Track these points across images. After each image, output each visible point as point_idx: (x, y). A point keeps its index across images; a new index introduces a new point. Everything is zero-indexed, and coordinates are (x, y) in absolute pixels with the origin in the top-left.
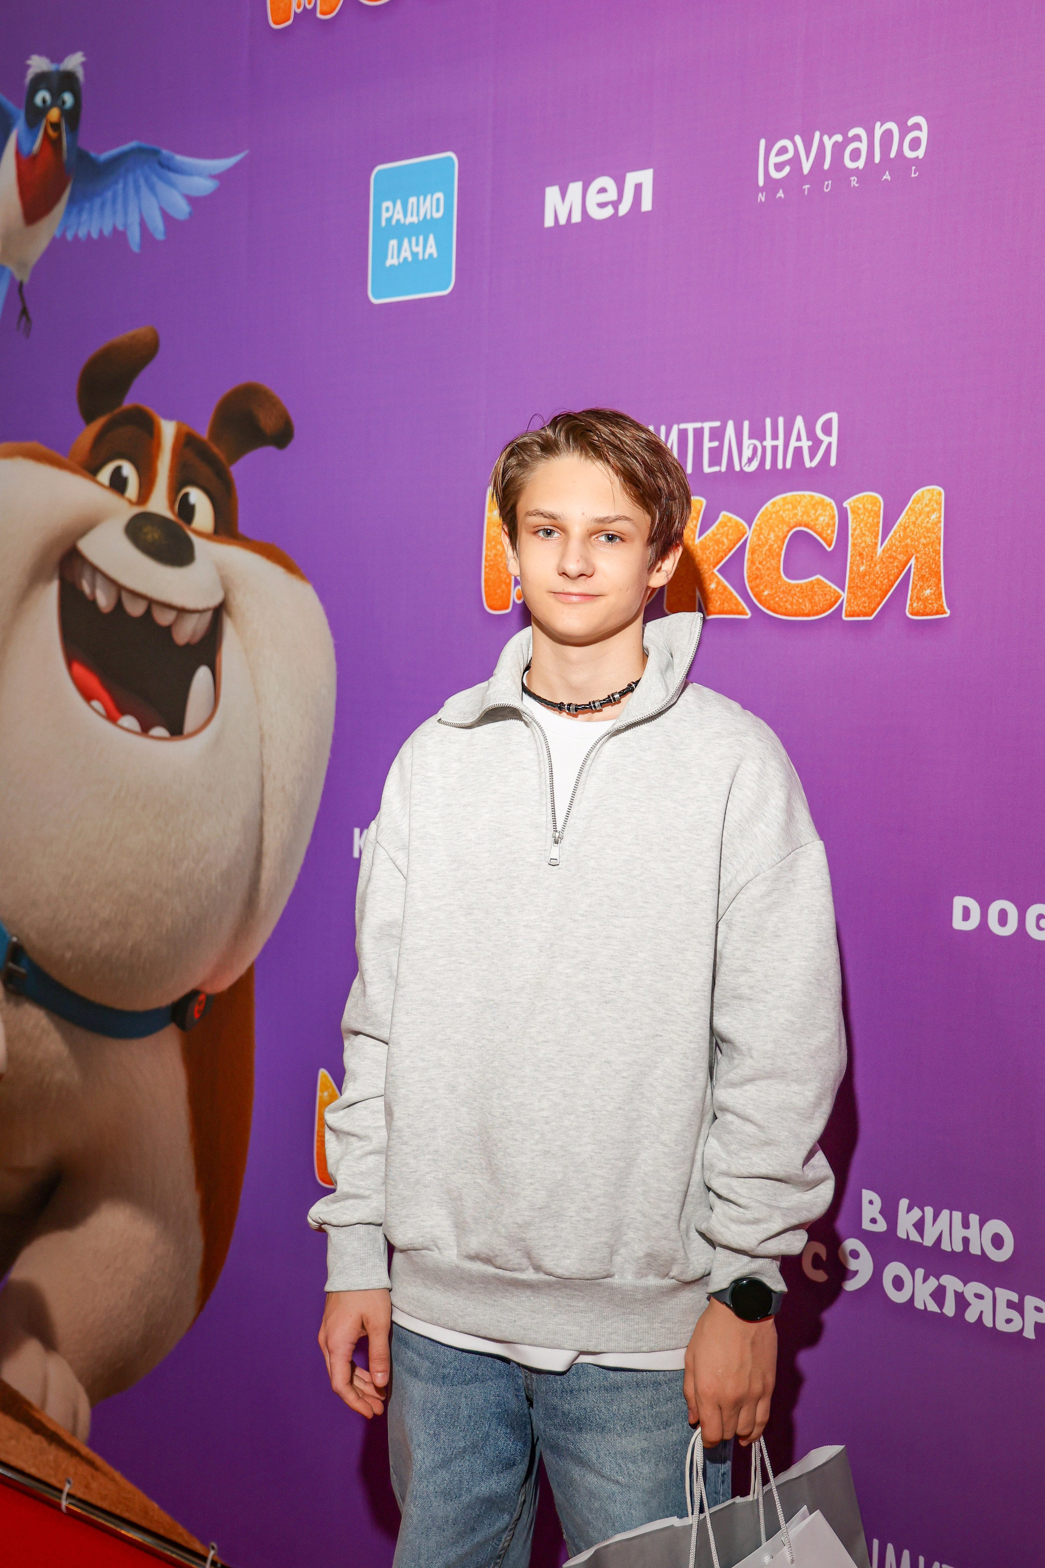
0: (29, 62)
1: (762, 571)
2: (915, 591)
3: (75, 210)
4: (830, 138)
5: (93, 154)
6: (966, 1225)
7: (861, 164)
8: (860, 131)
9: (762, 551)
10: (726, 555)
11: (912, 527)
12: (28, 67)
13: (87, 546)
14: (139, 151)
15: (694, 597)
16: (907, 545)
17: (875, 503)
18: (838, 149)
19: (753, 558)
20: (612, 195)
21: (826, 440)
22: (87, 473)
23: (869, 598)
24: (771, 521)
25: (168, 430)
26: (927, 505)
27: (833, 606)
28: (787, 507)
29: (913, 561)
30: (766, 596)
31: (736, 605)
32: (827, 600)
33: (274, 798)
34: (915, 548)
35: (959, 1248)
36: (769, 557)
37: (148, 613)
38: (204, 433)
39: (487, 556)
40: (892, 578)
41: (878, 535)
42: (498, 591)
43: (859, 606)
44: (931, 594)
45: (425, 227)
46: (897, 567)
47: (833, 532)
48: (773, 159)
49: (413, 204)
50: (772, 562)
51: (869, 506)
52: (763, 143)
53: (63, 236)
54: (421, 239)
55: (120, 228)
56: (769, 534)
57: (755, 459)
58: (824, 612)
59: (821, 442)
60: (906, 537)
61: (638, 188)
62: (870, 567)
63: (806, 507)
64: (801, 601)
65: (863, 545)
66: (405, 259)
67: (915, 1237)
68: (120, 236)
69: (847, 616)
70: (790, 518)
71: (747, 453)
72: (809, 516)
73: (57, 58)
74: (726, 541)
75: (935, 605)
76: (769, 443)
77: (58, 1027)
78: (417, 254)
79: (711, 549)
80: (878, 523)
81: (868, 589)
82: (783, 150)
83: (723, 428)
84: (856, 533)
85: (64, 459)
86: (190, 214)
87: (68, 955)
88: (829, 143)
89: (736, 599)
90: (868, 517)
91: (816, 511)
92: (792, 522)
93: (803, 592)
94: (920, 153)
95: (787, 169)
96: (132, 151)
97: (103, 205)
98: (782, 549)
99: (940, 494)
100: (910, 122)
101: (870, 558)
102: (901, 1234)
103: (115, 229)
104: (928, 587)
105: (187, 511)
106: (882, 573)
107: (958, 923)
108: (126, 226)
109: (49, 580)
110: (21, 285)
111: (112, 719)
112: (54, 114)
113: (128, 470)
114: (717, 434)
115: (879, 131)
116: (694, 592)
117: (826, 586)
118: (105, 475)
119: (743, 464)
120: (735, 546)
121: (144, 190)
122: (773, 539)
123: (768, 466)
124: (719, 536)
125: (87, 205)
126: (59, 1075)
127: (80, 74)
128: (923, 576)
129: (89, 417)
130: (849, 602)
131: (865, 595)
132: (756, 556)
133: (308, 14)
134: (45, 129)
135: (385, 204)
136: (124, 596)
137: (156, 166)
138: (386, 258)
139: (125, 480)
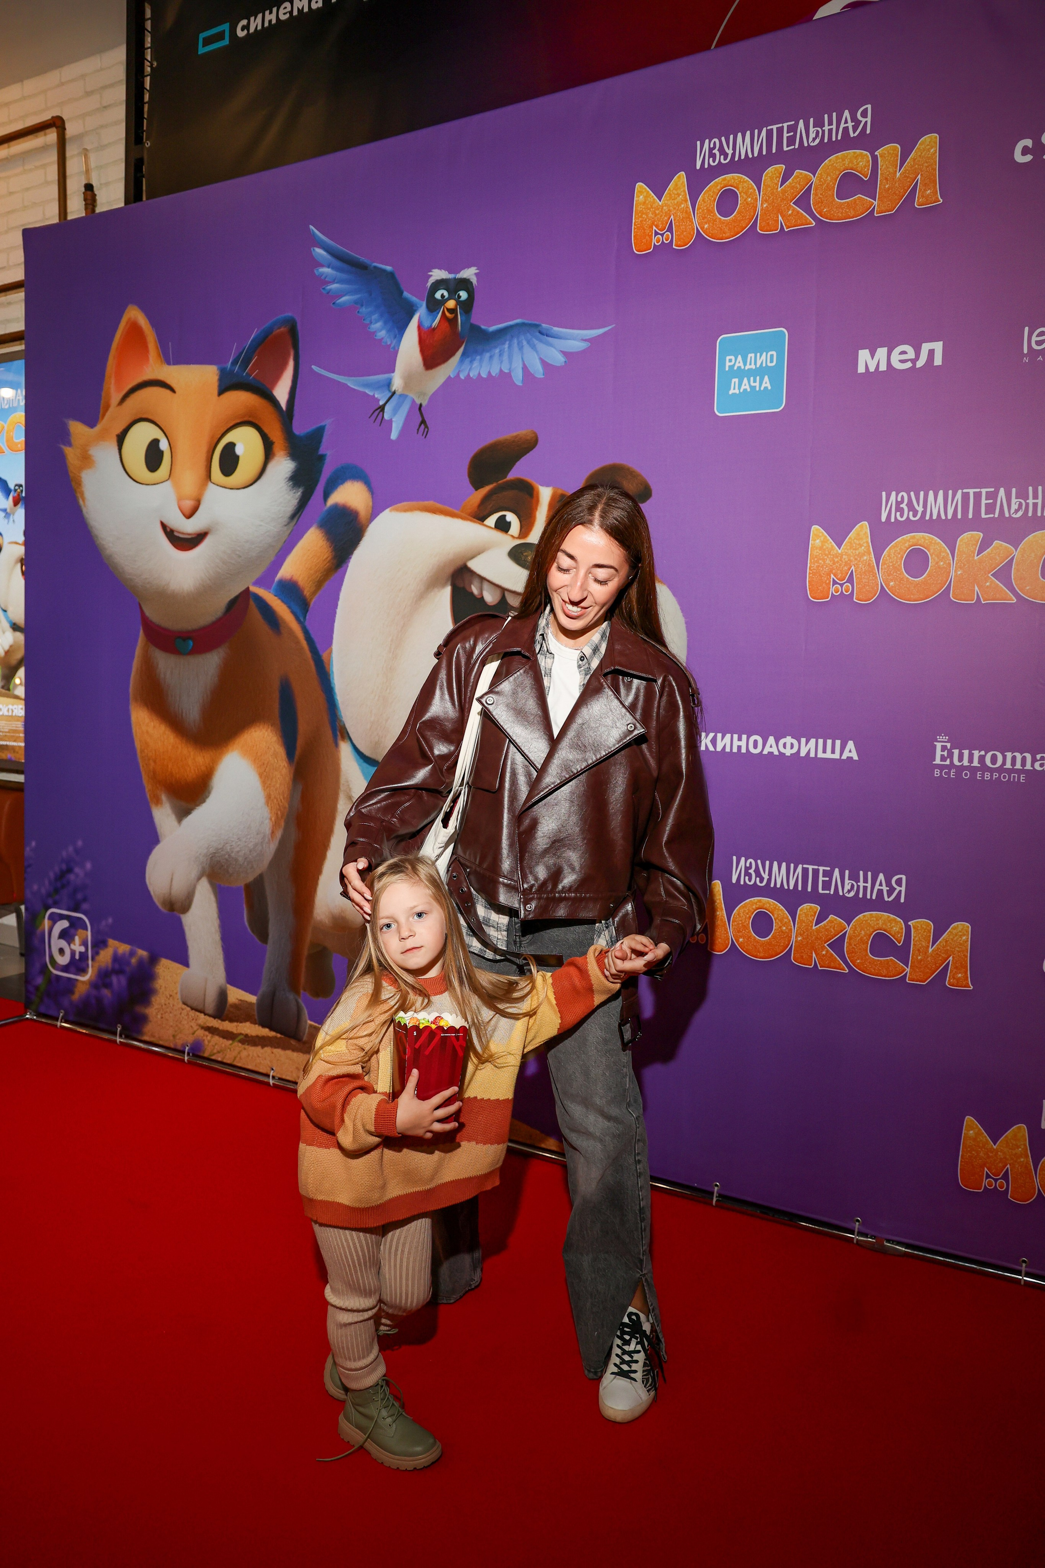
0: (430, 273)
1: (1025, 575)
3: (468, 360)
5: (483, 327)
9: (1026, 564)
10: (998, 566)
12: (431, 275)
13: (473, 565)
14: (523, 324)
15: (974, 590)
19: (1019, 567)
22: (475, 520)
24: (1032, 547)
25: (545, 494)
28: (1043, 538)
30: (1028, 589)
31: (1005, 595)
36: (1030, 567)
39: (810, 566)
42: (820, 588)
45: (760, 372)
48: (1034, 338)
49: (751, 357)
50: (1033, 570)
52: (1027, 329)
53: (458, 375)
54: (758, 378)
55: (506, 371)
56: (1030, 555)
57: (1021, 510)
61: (931, 352)
66: (746, 390)
68: (505, 377)
71: (1014, 507)
74: (998, 558)
76: (1031, 501)
78: (755, 387)
79: (987, 562)
83: (996, 492)
85: (456, 511)
89: (1005, 592)
96: (517, 325)
97: (491, 357)
98: (1040, 563)
103: (501, 371)
108: (511, 370)
109: (444, 586)
110: (421, 405)
112: (451, 304)
113: (511, 517)
114: (992, 496)
116: (974, 587)
118: (492, 520)
119: (1011, 513)
120: (1005, 561)
121: (527, 348)
122: (1033, 557)
123: (1030, 514)
124: (993, 555)
125: (478, 357)
127: (474, 280)
129: (477, 485)
132: (1021, 566)
133: (666, 247)
134: (443, 311)
135: (728, 358)
136: (506, 594)
137: (538, 334)
138: (730, 389)
139: (509, 525)
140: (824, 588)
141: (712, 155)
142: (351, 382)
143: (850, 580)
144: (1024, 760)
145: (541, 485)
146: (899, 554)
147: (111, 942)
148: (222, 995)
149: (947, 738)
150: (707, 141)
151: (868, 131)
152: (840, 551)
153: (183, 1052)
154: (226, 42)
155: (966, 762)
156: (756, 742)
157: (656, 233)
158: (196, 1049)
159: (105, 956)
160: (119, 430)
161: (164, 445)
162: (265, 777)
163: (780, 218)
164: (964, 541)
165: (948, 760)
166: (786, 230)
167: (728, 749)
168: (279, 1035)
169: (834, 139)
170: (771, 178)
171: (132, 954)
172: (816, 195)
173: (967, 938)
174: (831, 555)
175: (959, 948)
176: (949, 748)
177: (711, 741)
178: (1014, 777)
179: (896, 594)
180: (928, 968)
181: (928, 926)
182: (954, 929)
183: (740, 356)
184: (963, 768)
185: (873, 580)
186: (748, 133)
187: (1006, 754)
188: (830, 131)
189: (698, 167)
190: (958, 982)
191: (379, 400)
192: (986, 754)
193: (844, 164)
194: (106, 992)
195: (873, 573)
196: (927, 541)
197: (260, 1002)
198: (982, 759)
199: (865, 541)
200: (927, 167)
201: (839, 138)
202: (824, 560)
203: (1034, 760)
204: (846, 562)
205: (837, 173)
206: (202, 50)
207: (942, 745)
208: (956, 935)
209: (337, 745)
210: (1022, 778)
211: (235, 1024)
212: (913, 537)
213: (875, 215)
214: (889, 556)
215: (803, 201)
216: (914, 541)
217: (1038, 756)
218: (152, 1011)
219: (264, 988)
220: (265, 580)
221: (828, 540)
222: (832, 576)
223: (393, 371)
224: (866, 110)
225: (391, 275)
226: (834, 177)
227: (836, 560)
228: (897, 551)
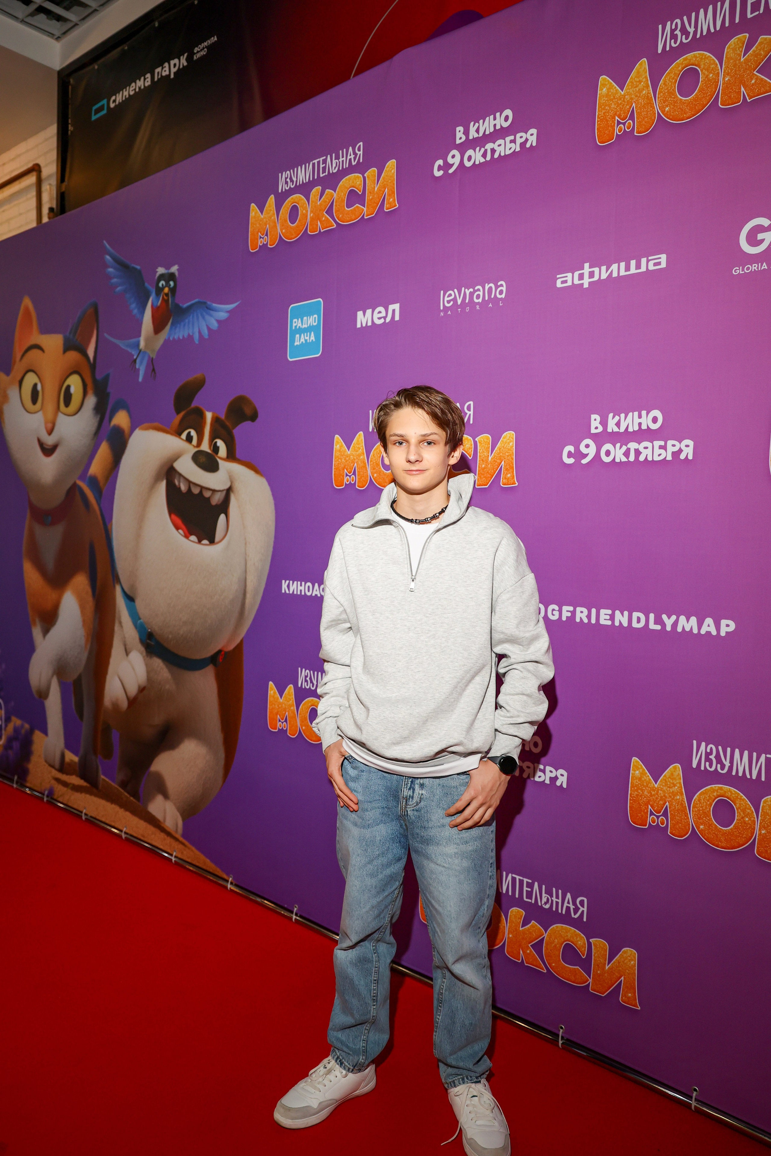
0: (157, 270)
2: (504, 475)
3: (174, 328)
4: (468, 290)
5: (181, 305)
7: (480, 300)
8: (479, 287)
11: (502, 448)
12: (157, 272)
13: (177, 465)
14: (199, 303)
16: (501, 456)
17: (488, 439)
18: (471, 294)
20: (383, 314)
21: (468, 413)
22: (177, 435)
23: (486, 478)
25: (209, 416)
26: (508, 439)
29: (503, 463)
33: (251, 570)
34: (504, 457)
37: (201, 492)
38: (223, 417)
39: (335, 464)
40: (495, 470)
41: (489, 452)
42: (339, 479)
43: (482, 482)
44: (510, 476)
45: (309, 329)
46: (497, 465)
47: (471, 451)
48: (446, 299)
49: (305, 320)
51: (486, 440)
52: (442, 292)
53: (169, 338)
54: (308, 334)
55: (191, 334)
59: (467, 414)
60: (500, 452)
61: (394, 311)
65: (484, 456)
66: (302, 342)
68: (191, 337)
69: (477, 486)
73: (168, 268)
75: (512, 481)
77: (167, 666)
78: (307, 340)
80: (489, 447)
81: (486, 475)
82: (450, 295)
84: (481, 451)
85: (168, 430)
86: (218, 327)
87: (170, 636)
88: (468, 292)
90: (485, 444)
91: (465, 443)
94: (503, 296)
95: (452, 303)
96: (196, 303)
97: (184, 325)
99: (513, 434)
100: (499, 284)
101: (486, 462)
103: (189, 335)
104: (509, 473)
105: (216, 449)
106: (491, 467)
108: (193, 333)
109: (162, 480)
110: (152, 358)
111: (187, 537)
112: (166, 290)
113: (193, 433)
115: (487, 287)
118: (184, 436)
121: (201, 318)
125: (178, 325)
126: (167, 687)
127: (177, 274)
128: (507, 469)
129: (178, 412)
130: (478, 480)
133: (265, 246)
134: (163, 296)
135: (294, 320)
136: (192, 485)
137: (205, 308)
138: (295, 342)
139: (192, 437)
140: (341, 479)
141: (286, 183)
142: (122, 344)
143: (354, 473)
145: (208, 411)
146: (379, 454)
147: (14, 718)
148: (63, 756)
150: (284, 173)
151: (361, 161)
152: (349, 453)
153: (44, 794)
154: (104, 112)
156: (309, 587)
157: (261, 237)
158: (51, 793)
159: (10, 727)
160: (19, 378)
161: (39, 387)
162: (82, 607)
163: (319, 223)
166: (322, 231)
167: (295, 593)
168: (88, 785)
169: (344, 167)
170: (315, 196)
171: (22, 726)
172: (336, 206)
174: (344, 455)
177: (287, 586)
179: (377, 482)
183: (300, 320)
185: (366, 473)
186: (303, 166)
188: (343, 161)
189: (280, 191)
191: (133, 356)
193: (349, 184)
194: (11, 753)
195: (365, 468)
197: (80, 760)
199: (361, 445)
200: (390, 183)
201: (347, 166)
202: (341, 459)
204: (352, 460)
205: (346, 190)
206: (94, 118)
209: (114, 587)
211: (68, 776)
213: (365, 218)
214: (373, 456)
215: (330, 211)
218: (31, 766)
219: (82, 751)
220: (83, 476)
221: (343, 445)
222: (345, 470)
223: (140, 336)
224: (360, 146)
225: (139, 272)
226: (345, 193)
227: (347, 459)
228: (377, 452)
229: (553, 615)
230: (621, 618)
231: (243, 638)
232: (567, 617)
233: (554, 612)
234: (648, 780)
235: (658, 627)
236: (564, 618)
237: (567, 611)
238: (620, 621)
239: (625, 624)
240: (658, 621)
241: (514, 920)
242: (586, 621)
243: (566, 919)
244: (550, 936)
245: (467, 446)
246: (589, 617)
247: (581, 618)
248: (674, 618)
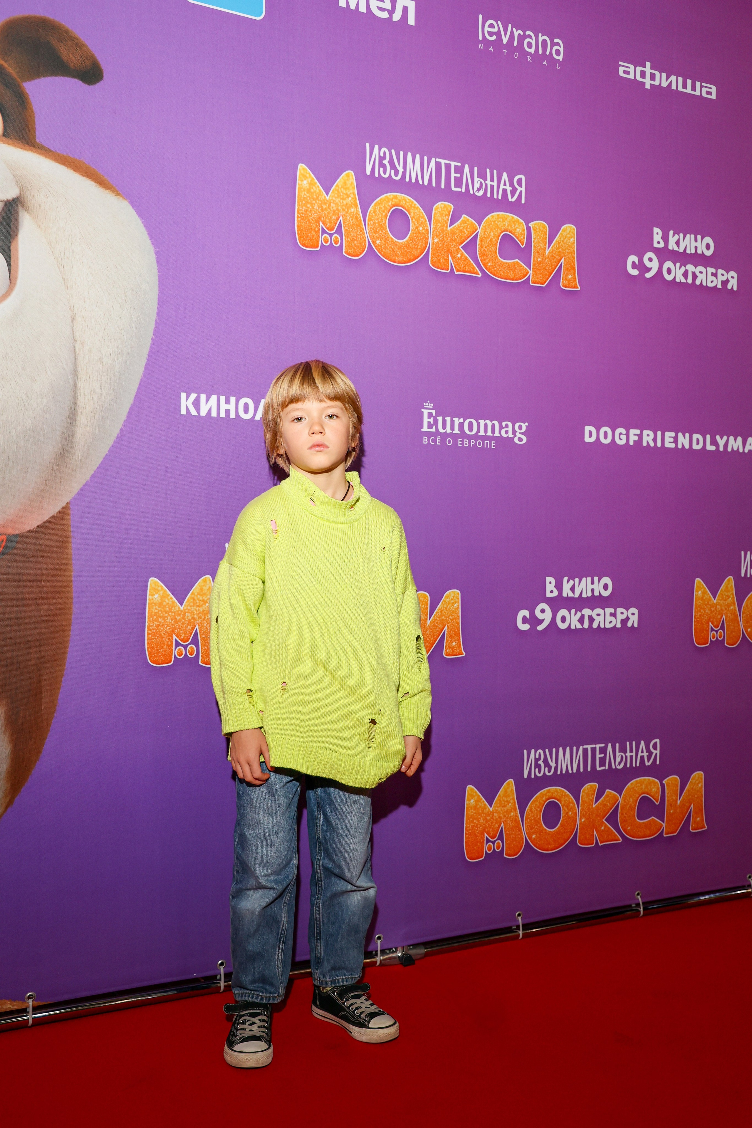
1: (487, 252)
2: (564, 275)
4: (516, 31)
6: (593, 583)
7: (532, 51)
8: (531, 34)
9: (487, 241)
10: (466, 240)
11: (563, 243)
15: (448, 260)
16: (560, 251)
17: (544, 227)
18: (521, 38)
19: (482, 244)
20: (388, 6)
21: (519, 189)
23: (543, 275)
24: (491, 226)
26: (568, 234)
27: (525, 277)
28: (499, 220)
29: (563, 260)
30: (490, 266)
31: (473, 268)
32: (522, 273)
34: (563, 254)
35: (590, 594)
36: (490, 245)
39: (299, 210)
40: (554, 267)
41: (546, 244)
42: (308, 236)
43: (538, 279)
44: (572, 278)
46: (556, 262)
47: (524, 238)
48: (486, 28)
50: (492, 248)
51: (542, 229)
52: (480, 16)
56: (490, 233)
57: (482, 190)
58: (521, 279)
59: (517, 189)
60: (559, 248)
61: (406, 9)
62: (543, 260)
63: (510, 222)
64: (508, 271)
65: (539, 247)
67: (571, 594)
69: (532, 283)
70: (502, 226)
71: (476, 185)
72: (511, 227)
74: (466, 231)
75: (574, 284)
76: (488, 182)
79: (458, 234)
80: (547, 238)
81: (542, 271)
82: (491, 26)
83: (463, 168)
84: (536, 241)
88: (516, 33)
89: (473, 265)
90: (541, 234)
91: (515, 225)
92: (503, 230)
93: (509, 267)
94: (561, 58)
95: (494, 37)
98: (498, 242)
99: (576, 229)
100: (556, 41)
101: (543, 255)
102: (565, 595)
104: (570, 274)
106: (549, 263)
107: (587, 439)
114: (459, 170)
115: (541, 38)
116: (448, 257)
117: (521, 266)
119: (475, 191)
120: (471, 235)
122: (493, 235)
123: (489, 195)
124: (462, 228)
128: (568, 268)
130: (533, 276)
131: (541, 274)
132: (483, 243)
140: (313, 236)
143: (339, 231)
144: (493, 426)
146: (384, 212)
149: (432, 405)
152: (326, 198)
155: (448, 430)
156: (246, 406)
164: (438, 210)
165: (434, 427)
167: (214, 414)
173: (458, 605)
174: (319, 200)
175: (452, 616)
176: (434, 415)
177: (192, 403)
178: (487, 443)
179: (382, 253)
180: (427, 641)
181: (425, 598)
182: (447, 597)
184: (445, 436)
185: (361, 235)
187: (479, 421)
190: (453, 651)
192: (464, 420)
195: (360, 227)
196: (408, 204)
198: (461, 425)
199: (351, 191)
202: (311, 204)
203: (501, 428)
204: (334, 211)
207: (428, 412)
208: (449, 603)
210: (493, 445)
212: (396, 197)
214: (374, 212)
216: (397, 201)
217: (504, 424)
221: (316, 183)
222: (320, 224)
227: (324, 207)
228: (381, 208)
229: (620, 439)
230: (683, 441)
231: (68, 504)
232: (634, 441)
233: (622, 436)
234: (708, 597)
235: (713, 448)
236: (631, 443)
237: (635, 435)
238: (682, 444)
239: (687, 446)
240: (714, 442)
241: (587, 799)
242: (652, 444)
243: (642, 770)
244: (625, 799)
245: (518, 230)
246: (655, 440)
247: (647, 442)
248: (725, 438)
